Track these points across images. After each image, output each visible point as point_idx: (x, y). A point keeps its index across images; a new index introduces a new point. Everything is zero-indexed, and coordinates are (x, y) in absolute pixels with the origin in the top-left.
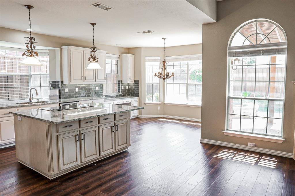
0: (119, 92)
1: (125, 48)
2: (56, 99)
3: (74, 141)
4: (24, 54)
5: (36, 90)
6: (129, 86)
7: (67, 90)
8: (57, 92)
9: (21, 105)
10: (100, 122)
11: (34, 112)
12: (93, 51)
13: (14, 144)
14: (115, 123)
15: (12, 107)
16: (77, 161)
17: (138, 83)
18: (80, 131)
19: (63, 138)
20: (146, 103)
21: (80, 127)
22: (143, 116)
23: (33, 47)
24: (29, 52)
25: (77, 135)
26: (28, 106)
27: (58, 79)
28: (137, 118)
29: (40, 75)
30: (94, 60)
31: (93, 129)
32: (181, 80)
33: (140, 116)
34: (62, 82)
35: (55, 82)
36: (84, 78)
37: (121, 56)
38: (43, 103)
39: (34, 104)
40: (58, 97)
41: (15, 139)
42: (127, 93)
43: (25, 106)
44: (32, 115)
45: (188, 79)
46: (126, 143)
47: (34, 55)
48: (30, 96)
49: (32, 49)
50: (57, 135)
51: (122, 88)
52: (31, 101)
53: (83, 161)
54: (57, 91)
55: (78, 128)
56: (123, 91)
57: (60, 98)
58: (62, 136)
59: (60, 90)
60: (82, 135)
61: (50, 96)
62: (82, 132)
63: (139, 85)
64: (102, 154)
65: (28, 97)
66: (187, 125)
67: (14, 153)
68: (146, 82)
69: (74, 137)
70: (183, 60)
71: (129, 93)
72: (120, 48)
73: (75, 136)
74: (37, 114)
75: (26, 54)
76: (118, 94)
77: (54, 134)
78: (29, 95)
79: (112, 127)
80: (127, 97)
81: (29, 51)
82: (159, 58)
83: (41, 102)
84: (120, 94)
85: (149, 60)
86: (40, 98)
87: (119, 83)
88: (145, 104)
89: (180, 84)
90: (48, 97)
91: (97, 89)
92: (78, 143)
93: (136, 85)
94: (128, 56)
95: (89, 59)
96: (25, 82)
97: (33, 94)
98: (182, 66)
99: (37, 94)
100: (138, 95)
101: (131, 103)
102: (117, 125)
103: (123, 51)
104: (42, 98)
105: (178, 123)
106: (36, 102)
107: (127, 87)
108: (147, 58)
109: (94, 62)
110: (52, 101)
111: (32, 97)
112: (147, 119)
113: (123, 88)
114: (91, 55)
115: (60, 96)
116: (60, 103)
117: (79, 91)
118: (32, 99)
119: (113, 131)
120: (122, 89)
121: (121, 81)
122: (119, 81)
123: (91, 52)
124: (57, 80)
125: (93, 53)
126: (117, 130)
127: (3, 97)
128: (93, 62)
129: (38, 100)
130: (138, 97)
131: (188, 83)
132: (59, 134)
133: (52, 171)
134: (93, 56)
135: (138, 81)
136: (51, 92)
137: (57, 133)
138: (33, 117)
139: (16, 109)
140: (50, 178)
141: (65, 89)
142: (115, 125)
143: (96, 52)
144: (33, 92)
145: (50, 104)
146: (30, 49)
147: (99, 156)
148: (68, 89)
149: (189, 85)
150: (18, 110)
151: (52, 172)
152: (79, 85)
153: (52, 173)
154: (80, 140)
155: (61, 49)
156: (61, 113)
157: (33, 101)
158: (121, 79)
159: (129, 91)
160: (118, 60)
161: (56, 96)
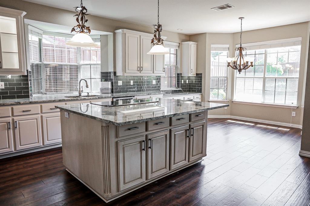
0: (178, 86)
1: (186, 35)
2: (108, 93)
3: (139, 150)
4: (73, 30)
5: (86, 81)
6: (190, 80)
7: (120, 83)
8: (108, 85)
9: (69, 98)
10: (173, 124)
11: (83, 108)
12: (158, 30)
13: (61, 145)
14: (190, 125)
15: (60, 101)
16: (141, 177)
17: (201, 77)
18: (146, 136)
19: (124, 146)
20: (210, 100)
21: (147, 130)
23: (84, 20)
24: (79, 28)
25: (143, 141)
26: (77, 100)
27: (111, 70)
29: (90, 65)
30: (159, 41)
31: (163, 133)
32: (256, 74)
34: (115, 73)
35: (107, 73)
36: (140, 69)
37: (182, 44)
38: (94, 97)
39: (83, 98)
40: (110, 91)
41: (61, 139)
42: (187, 88)
43: (74, 100)
44: (81, 111)
45: (266, 71)
46: (202, 153)
47: (85, 31)
48: (80, 88)
49: (83, 23)
50: (116, 141)
51: (181, 82)
52: (80, 95)
53: (149, 177)
54: (110, 83)
55: (144, 132)
56: (184, 86)
57: (112, 92)
58: (123, 143)
59: (112, 83)
60: (150, 141)
61: (102, 90)
62: (149, 137)
63: (202, 79)
64: (174, 167)
65: (77, 90)
66: (265, 129)
67: (60, 157)
68: (211, 76)
69: (139, 144)
70: (260, 48)
71: (189, 88)
72: (180, 34)
73: (141, 142)
74: (87, 110)
75: (76, 30)
76: (177, 89)
77: (113, 140)
78: (78, 88)
79: (186, 130)
80: (188, 93)
81: (79, 25)
82: (228, 46)
83: (92, 96)
84: (179, 89)
85: (215, 49)
86: (90, 92)
87: (178, 77)
89: (254, 78)
90: (99, 91)
91: (154, 82)
92: (144, 153)
93: (198, 79)
94: (190, 44)
95: (153, 41)
96: (74, 74)
97: (82, 87)
98: (257, 56)
99: (87, 87)
100: (201, 91)
101: (193, 100)
102: (192, 128)
103: (184, 38)
104: (93, 92)
105: (253, 127)
106: (86, 96)
107: (187, 81)
108: (212, 46)
109: (159, 44)
110: (104, 95)
111: (81, 89)
112: (211, 119)
113: (183, 83)
114: (155, 36)
115: (112, 89)
116: (113, 98)
117: (134, 85)
118: (81, 92)
119: (188, 137)
120: (181, 84)
121: (181, 74)
122: (178, 74)
123: (155, 32)
124: (109, 71)
125: (157, 32)
126: (192, 135)
127: (52, 90)
128: (157, 44)
129: (88, 93)
130: (201, 94)
131: (266, 76)
132: (119, 139)
133: (108, 191)
134: (158, 37)
135: (201, 74)
136: (102, 84)
137: (117, 138)
138: (82, 113)
139: (64, 103)
140: (105, 201)
141: (119, 81)
142: (190, 128)
143: (161, 31)
144: (83, 84)
145: (102, 98)
146: (81, 22)
147: (170, 170)
148: (122, 81)
149: (267, 79)
150: (66, 104)
151: (108, 193)
152: (134, 77)
153: (108, 195)
154: (147, 148)
155: (115, 34)
156: (113, 109)
157: (83, 94)
158: (181, 71)
159: (189, 86)
160: (178, 49)
161: (108, 90)
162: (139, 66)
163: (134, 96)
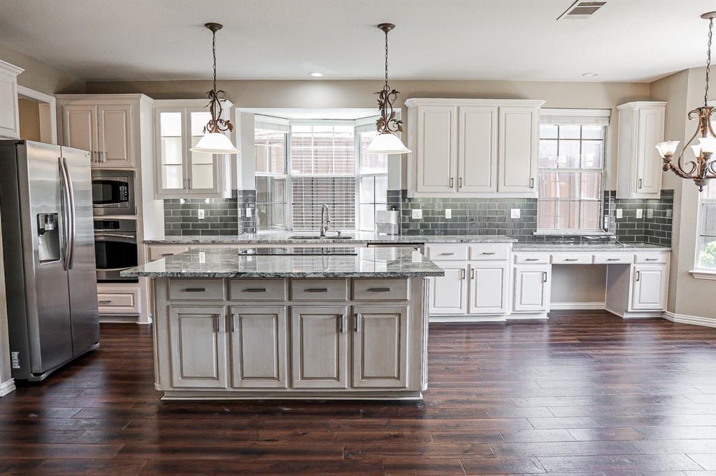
3: (211, 329)
7: (417, 214)
10: (295, 297)
14: (351, 306)
16: (218, 378)
17: (672, 201)
18: (229, 308)
19: (181, 315)
20: (695, 271)
21: (229, 298)
22: (678, 318)
28: (659, 321)
29: (374, 176)
33: (669, 316)
34: (404, 193)
36: (457, 182)
42: (638, 232)
46: (398, 379)
50: (168, 305)
51: (617, 214)
52: (322, 234)
53: (236, 384)
54: (393, 214)
55: (222, 300)
56: (623, 225)
62: (233, 312)
64: (300, 384)
69: (210, 319)
71: (644, 232)
73: (215, 317)
77: (163, 302)
79: (339, 317)
88: (691, 274)
91: (515, 213)
93: (665, 207)
94: (637, 109)
100: (670, 242)
101: (630, 264)
102: (356, 315)
103: (628, 92)
107: (639, 211)
112: (691, 328)
113: (621, 216)
117: (454, 219)
118: (325, 230)
121: (613, 192)
122: (606, 193)
129: (339, 233)
130: (668, 249)
132: (173, 303)
135: (672, 192)
137: (168, 299)
141: (413, 210)
147: (290, 386)
148: (421, 210)
154: (230, 330)
158: (615, 184)
160: (607, 125)
161: (390, 227)
162: (454, 175)
163: (423, 244)
